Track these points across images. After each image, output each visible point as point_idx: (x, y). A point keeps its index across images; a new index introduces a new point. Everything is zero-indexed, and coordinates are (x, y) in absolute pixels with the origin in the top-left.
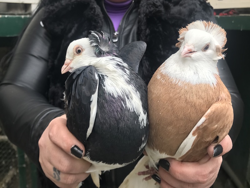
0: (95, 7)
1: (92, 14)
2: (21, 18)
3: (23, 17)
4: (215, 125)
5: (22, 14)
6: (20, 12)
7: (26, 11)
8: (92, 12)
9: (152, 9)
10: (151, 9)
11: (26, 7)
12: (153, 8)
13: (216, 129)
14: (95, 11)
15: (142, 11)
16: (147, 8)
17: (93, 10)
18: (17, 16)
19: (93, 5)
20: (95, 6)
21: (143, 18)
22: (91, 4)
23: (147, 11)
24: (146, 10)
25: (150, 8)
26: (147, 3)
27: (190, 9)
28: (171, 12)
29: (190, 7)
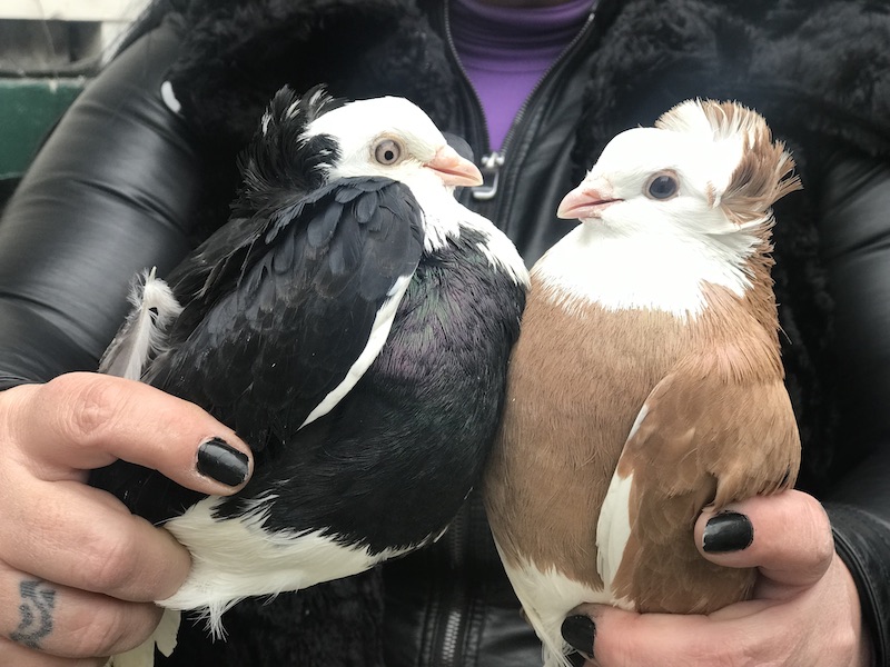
0: (420, 39)
1: (405, 66)
2: (44, 92)
3: (53, 85)
4: (687, 429)
5: (50, 75)
6: (43, 65)
7: (74, 58)
8: (406, 60)
9: (652, 51)
10: (645, 51)
11: (75, 36)
12: (657, 47)
13: (693, 443)
14: (420, 57)
15: (604, 61)
16: (628, 47)
17: (414, 52)
18: (26, 82)
19: (413, 30)
20: (424, 35)
21: (603, 91)
22: (405, 23)
23: (628, 60)
24: (621, 59)
25: (644, 48)
26: (634, 26)
27: (850, 54)
28: (754, 69)
29: (855, 45)
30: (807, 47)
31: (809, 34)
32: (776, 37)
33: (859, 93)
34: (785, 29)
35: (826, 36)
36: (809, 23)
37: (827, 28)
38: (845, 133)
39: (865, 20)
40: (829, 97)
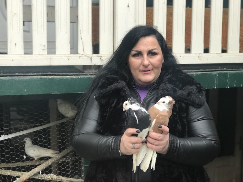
27: (188, 92)
28: (177, 94)
29: (189, 91)
30: (183, 92)
31: (183, 90)
32: (180, 90)
33: (190, 97)
34: (181, 89)
35: (185, 90)
36: (184, 88)
37: (186, 89)
38: (188, 102)
39: (190, 87)
40: (186, 98)
